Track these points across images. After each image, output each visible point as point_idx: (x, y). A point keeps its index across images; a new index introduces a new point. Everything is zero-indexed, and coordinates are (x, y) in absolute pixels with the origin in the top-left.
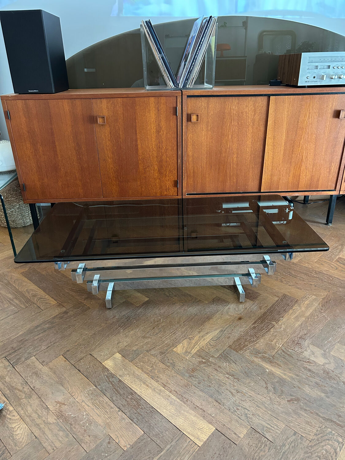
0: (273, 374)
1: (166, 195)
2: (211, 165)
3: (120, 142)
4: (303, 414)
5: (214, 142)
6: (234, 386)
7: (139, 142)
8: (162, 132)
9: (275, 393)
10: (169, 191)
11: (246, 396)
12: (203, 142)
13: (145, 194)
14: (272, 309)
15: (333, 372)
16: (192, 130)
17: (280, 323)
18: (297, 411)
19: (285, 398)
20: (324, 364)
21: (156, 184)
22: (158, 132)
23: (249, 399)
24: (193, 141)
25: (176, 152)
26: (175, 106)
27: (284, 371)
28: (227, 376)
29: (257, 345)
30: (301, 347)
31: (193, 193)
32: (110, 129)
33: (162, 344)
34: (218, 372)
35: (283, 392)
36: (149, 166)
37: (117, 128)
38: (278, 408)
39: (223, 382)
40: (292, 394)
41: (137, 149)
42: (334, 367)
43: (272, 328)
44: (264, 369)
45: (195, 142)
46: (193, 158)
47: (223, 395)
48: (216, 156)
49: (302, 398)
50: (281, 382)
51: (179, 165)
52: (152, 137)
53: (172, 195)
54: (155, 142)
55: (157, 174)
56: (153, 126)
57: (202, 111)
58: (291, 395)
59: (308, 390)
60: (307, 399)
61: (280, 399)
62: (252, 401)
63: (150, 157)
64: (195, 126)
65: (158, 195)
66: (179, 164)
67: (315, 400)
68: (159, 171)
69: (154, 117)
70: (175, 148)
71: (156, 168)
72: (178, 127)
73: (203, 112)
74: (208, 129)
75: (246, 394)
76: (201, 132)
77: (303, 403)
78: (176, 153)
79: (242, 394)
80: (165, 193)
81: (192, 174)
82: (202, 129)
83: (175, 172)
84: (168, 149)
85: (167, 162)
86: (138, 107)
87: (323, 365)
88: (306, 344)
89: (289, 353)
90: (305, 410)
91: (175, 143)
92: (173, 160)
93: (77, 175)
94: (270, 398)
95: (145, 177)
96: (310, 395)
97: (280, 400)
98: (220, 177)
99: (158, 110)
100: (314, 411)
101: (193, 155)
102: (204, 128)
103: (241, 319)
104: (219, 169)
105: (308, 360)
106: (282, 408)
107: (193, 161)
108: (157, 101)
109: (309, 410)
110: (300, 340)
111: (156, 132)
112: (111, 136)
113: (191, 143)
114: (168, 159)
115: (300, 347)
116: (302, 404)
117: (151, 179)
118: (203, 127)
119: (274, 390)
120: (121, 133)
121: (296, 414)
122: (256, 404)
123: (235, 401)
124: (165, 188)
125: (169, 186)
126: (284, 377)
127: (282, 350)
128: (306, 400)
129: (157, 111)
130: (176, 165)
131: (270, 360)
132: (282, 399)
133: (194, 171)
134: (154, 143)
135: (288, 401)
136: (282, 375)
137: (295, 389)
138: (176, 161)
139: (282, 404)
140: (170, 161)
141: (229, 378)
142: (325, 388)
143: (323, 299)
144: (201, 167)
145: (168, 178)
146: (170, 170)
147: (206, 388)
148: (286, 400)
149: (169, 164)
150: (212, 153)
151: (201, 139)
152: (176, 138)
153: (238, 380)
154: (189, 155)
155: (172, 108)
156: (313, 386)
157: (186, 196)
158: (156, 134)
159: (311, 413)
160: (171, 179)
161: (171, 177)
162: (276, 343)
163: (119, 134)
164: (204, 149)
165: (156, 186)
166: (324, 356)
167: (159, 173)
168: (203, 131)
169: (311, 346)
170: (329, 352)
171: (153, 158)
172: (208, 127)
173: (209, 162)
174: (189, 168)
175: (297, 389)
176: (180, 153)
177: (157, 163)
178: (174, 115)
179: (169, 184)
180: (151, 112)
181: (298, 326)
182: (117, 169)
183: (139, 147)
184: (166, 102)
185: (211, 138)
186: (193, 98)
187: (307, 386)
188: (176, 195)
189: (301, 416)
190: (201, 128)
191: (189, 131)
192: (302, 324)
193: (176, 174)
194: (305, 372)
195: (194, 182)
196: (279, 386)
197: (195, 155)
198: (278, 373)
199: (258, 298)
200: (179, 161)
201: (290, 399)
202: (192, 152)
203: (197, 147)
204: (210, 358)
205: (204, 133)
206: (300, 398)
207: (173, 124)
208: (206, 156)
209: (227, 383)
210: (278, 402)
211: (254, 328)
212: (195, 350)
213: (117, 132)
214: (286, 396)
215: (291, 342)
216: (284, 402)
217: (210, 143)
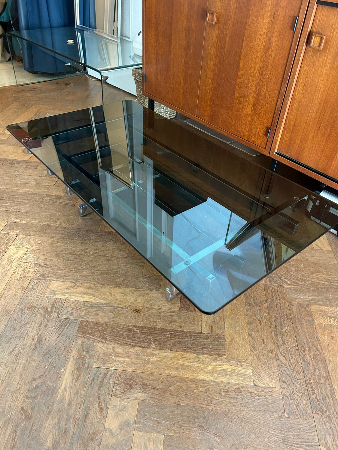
0: (59, 378)
1: (253, 142)
2: (320, 125)
3: (224, 52)
4: (9, 430)
5: (335, 90)
6: (24, 349)
7: (242, 58)
8: (270, 52)
9: (28, 391)
10: (257, 138)
11: (14, 365)
12: (319, 84)
13: (233, 130)
14: (180, 334)
15: (99, 445)
16: (310, 60)
17: (157, 352)
18: (11, 422)
19: (25, 403)
20: (108, 429)
21: (246, 122)
22: (266, 50)
23: (10, 369)
24: (306, 78)
25: (278, 87)
26: (296, 15)
27: (71, 388)
28: (36, 337)
29: (100, 345)
30: (126, 391)
31: (285, 154)
32: (219, 32)
33: (54, 270)
34: (38, 327)
35: (34, 398)
36: (245, 95)
37: (225, 33)
38: (7, 401)
39: (26, 337)
40: (36, 409)
41: (238, 68)
42: (109, 443)
43: (142, 347)
44: (64, 365)
45: (308, 81)
46: (299, 104)
47: (8, 345)
48: (331, 113)
49: (33, 422)
50: (50, 391)
51: (278, 108)
52: (257, 56)
53: (259, 145)
54: (259, 65)
55: (250, 110)
56: (262, 40)
57: (333, 32)
58: (33, 409)
59: (49, 425)
60: (34, 428)
61: (22, 399)
62: (8, 373)
63: (248, 84)
64: (316, 55)
65: (245, 137)
66: (277, 106)
67: (36, 437)
68: (254, 107)
69: (267, 26)
70: (280, 81)
71: (252, 101)
72: (291, 50)
73: (334, 35)
74: (332, 66)
75: (16, 364)
76: (322, 68)
77: (26, 425)
78: (279, 90)
79: (15, 361)
80: (253, 139)
81: (291, 128)
82: (325, 62)
83: (271, 115)
84: (271, 80)
85: (265, 98)
86: (252, 7)
87: (105, 428)
88: (135, 396)
89: (106, 381)
90: (15, 431)
91: (282, 74)
92: (273, 99)
93: (181, 80)
94: (19, 389)
95: (238, 109)
96: (43, 429)
97: (20, 399)
98: (327, 149)
99: (274, 17)
100: (18, 442)
101: (300, 100)
102: (327, 63)
103: (137, 312)
104: (329, 135)
105: (104, 407)
106: (10, 405)
107: (298, 109)
108: (276, 3)
109: (16, 435)
110: (138, 386)
111: (264, 50)
112: (217, 43)
113: (303, 80)
114: (267, 93)
115: (125, 389)
116: (23, 425)
117: (243, 114)
118: (328, 60)
119: (34, 387)
120: (227, 41)
121: (5, 423)
122: (5, 378)
123: (3, 359)
124: (255, 133)
125: (259, 131)
126: (60, 391)
127: (108, 372)
128: (32, 427)
129: (272, 18)
130: (274, 107)
131: (81, 366)
132: (22, 401)
133: (295, 124)
134: (257, 66)
135: (22, 409)
136: (63, 387)
137: (45, 409)
138: (276, 101)
139: (14, 403)
140: (269, 97)
141: (33, 340)
142: (63, 444)
143: (255, 385)
144: (306, 122)
145: (260, 120)
146: (265, 110)
147: (10, 327)
148: (24, 405)
149: (267, 102)
150: (327, 107)
151: (319, 79)
152: (284, 67)
153: (34, 349)
154: (295, 98)
155: (292, 18)
156: (59, 428)
157: (274, 155)
158: (263, 53)
159: (13, 439)
160: (264, 123)
161: (265, 120)
162: (115, 361)
163: (225, 42)
164: (319, 96)
165: (246, 125)
166: (125, 425)
167: (253, 110)
168: (325, 66)
169: (136, 402)
170: (137, 429)
171: (251, 87)
172: (335, 62)
173: (319, 119)
174: (290, 118)
175: (45, 411)
176: (283, 90)
177: (254, 95)
178: (291, 30)
179: (260, 129)
180: (265, 17)
181: (167, 373)
182: (214, 86)
183: (241, 65)
184: (286, 6)
185: (334, 83)
186: (326, 7)
187: (56, 420)
188: (264, 147)
189: (3, 429)
190: (323, 61)
191: (306, 61)
192: (174, 377)
193: (271, 119)
194: (80, 411)
195: (291, 141)
196: (42, 391)
197: (303, 101)
198: (64, 383)
199: (190, 312)
200: (279, 102)
201: (26, 409)
202: (300, 95)
203: (309, 90)
204: (54, 313)
205: (325, 70)
206: (32, 420)
207: (286, 44)
208: (317, 107)
209: (25, 341)
210: (17, 398)
211: (130, 330)
212: (61, 296)
213: (224, 38)
214: (28, 404)
215: (128, 377)
216: (19, 404)
217: (329, 90)
